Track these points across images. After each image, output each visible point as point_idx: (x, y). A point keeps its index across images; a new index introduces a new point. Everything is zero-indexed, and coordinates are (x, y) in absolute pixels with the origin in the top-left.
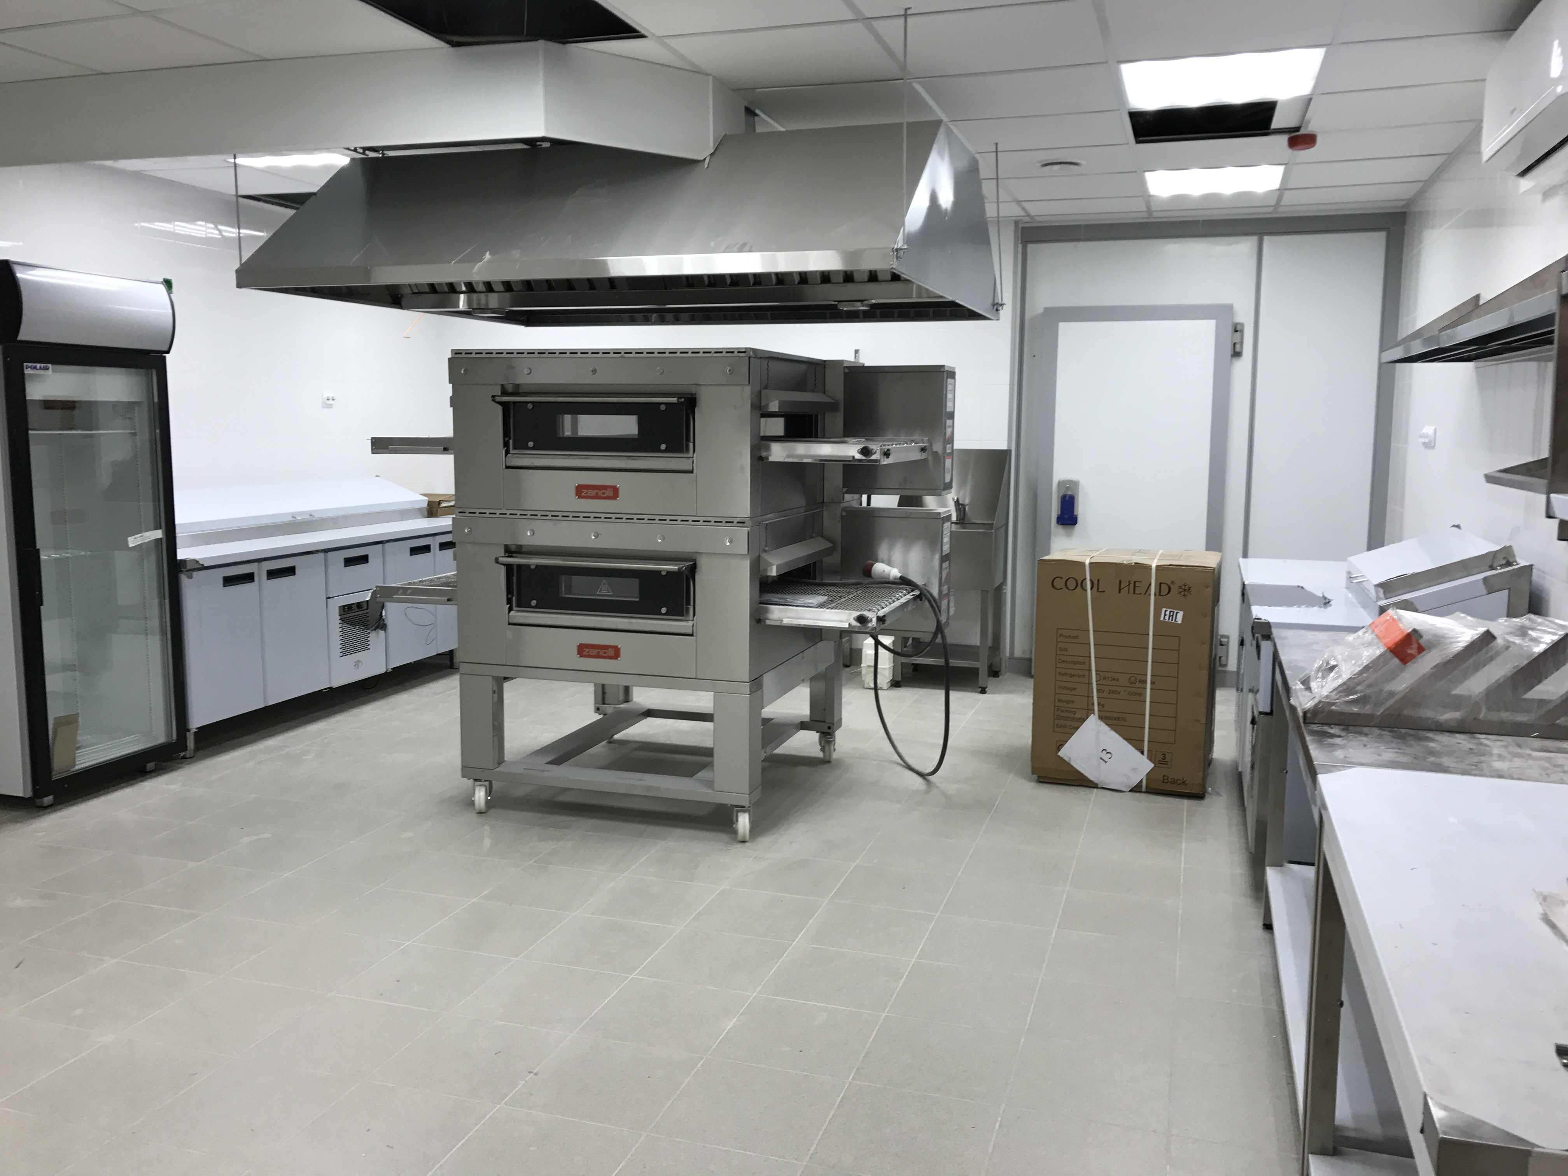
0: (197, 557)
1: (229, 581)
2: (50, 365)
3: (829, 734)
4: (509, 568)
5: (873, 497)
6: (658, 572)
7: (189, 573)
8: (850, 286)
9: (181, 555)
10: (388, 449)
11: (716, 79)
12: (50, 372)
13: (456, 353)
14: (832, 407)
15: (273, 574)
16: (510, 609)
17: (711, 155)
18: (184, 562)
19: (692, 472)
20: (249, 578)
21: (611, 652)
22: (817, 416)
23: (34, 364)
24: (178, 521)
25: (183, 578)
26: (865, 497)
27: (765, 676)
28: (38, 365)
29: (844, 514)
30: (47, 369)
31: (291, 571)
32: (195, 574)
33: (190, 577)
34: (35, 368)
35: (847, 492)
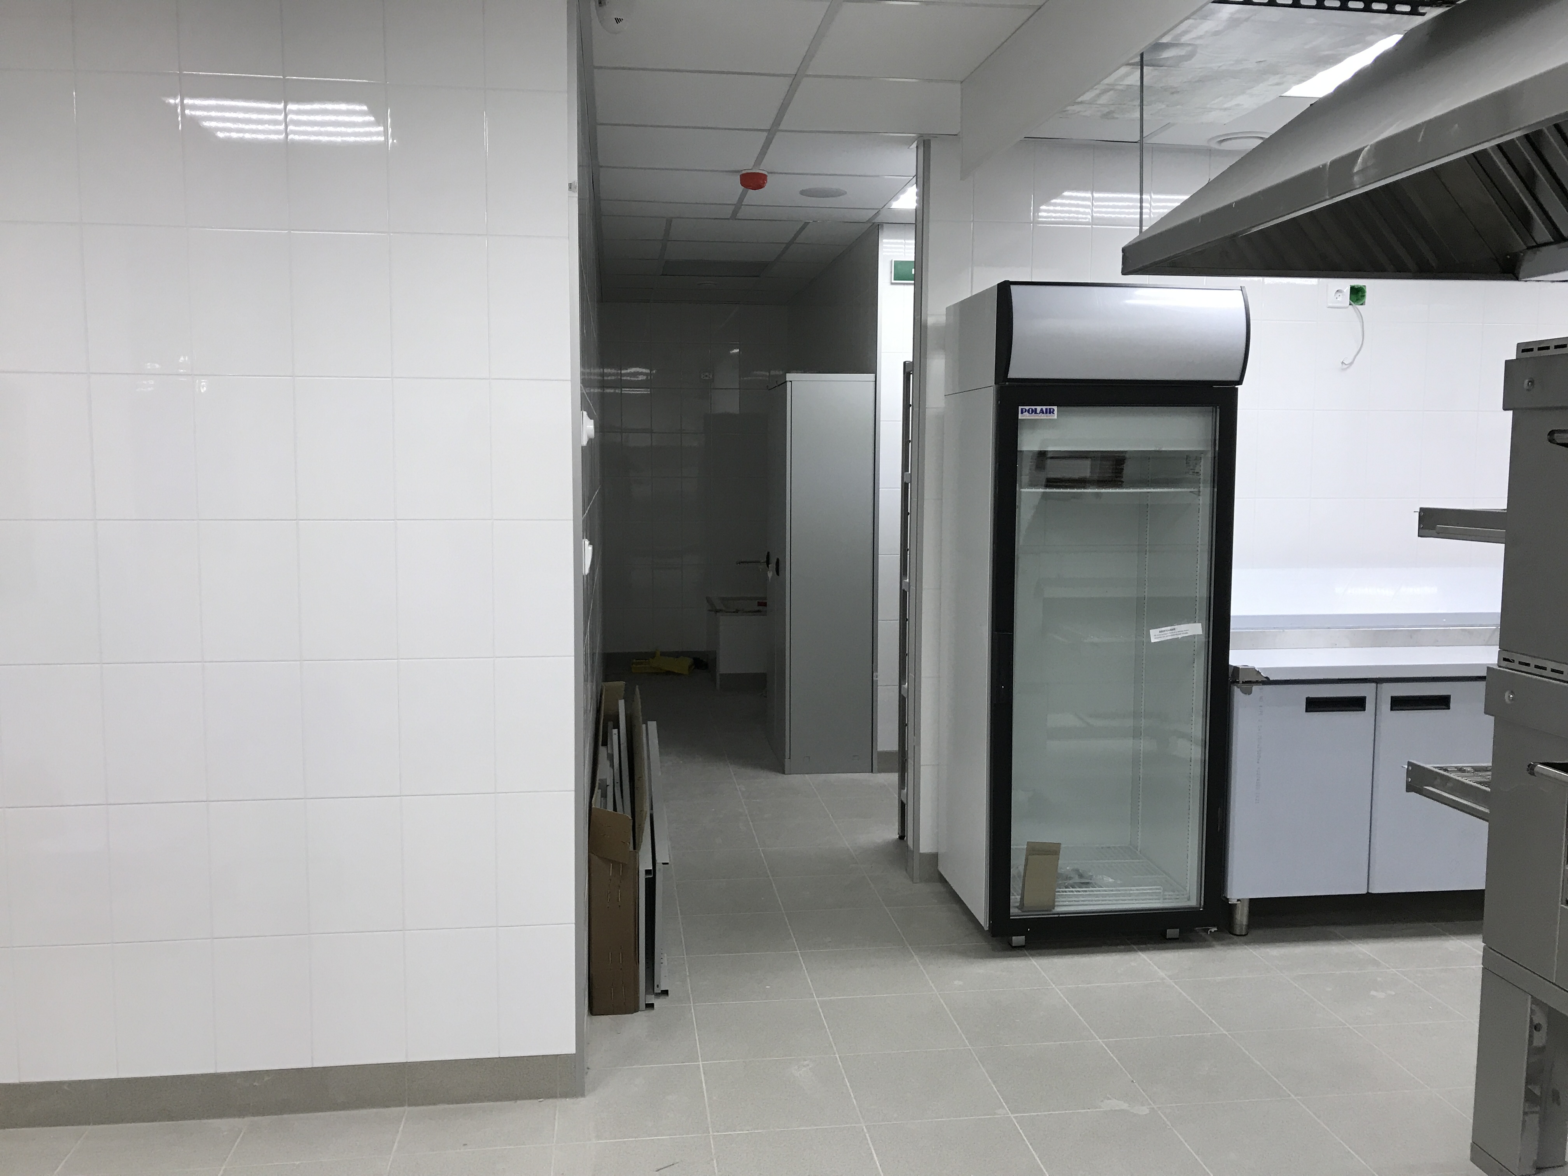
0: (1257, 666)
1: (1314, 705)
2: (1055, 408)
7: (1245, 686)
9: (1236, 658)
10: (1434, 528)
12: (1055, 416)
13: (1523, 351)
15: (1399, 703)
18: (1236, 669)
20: (1358, 704)
23: (1033, 408)
25: (1237, 692)
28: (1039, 408)
30: (1051, 412)
31: (1442, 702)
32: (1255, 688)
33: (1248, 692)
34: (1035, 411)
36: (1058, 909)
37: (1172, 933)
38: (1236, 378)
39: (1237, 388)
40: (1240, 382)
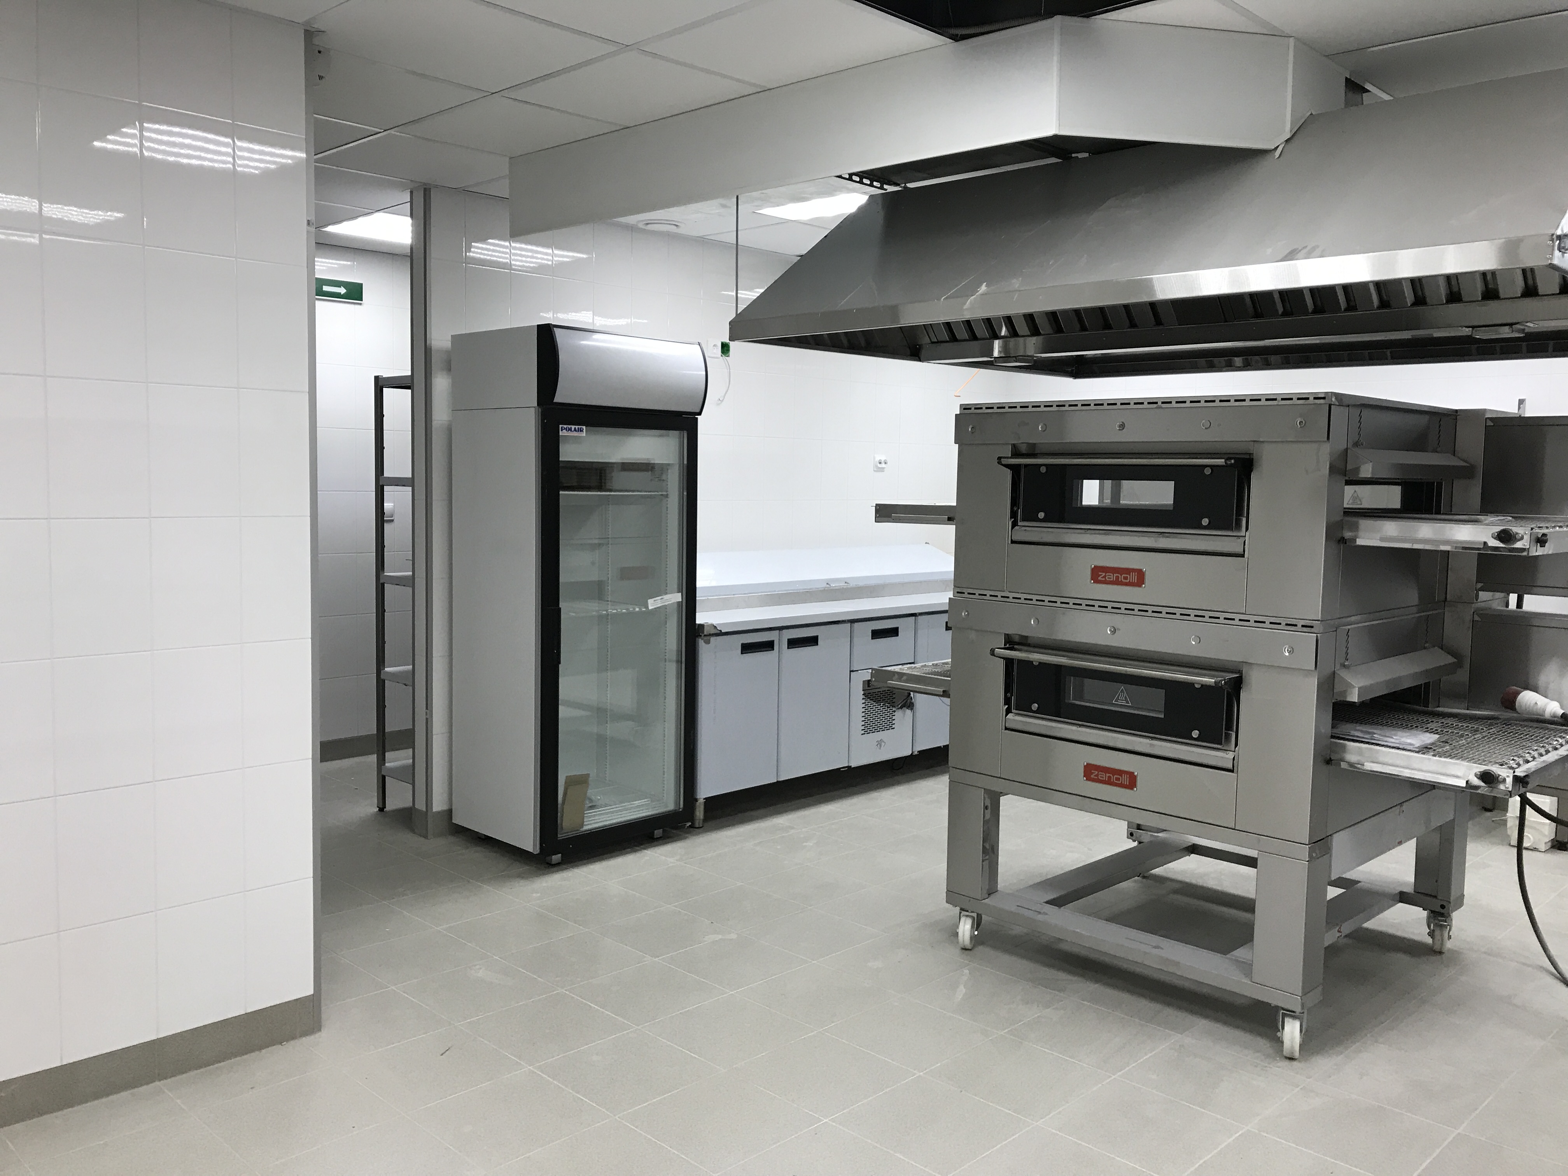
0: (715, 623)
1: (747, 648)
2: (584, 427)
3: (1442, 915)
4: (1009, 663)
5: (1526, 597)
6: (1191, 685)
7: (706, 638)
8: (1493, 304)
9: (700, 619)
10: (890, 517)
11: (1297, 39)
12: (584, 434)
13: (964, 409)
14: (1467, 472)
15: (793, 643)
16: (1008, 711)
17: (1287, 141)
18: (702, 626)
19: (1243, 556)
20: (768, 646)
21: (1125, 780)
22: (1440, 485)
23: (569, 426)
24: (699, 584)
25: (701, 643)
26: (1513, 598)
27: (1335, 836)
28: (573, 427)
29: (1477, 618)
30: (581, 431)
31: (813, 641)
32: (713, 639)
33: (708, 642)
34: (570, 429)
35: (1482, 589)
36: (585, 828)
37: (658, 833)
38: (698, 411)
39: (697, 418)
40: (700, 414)
